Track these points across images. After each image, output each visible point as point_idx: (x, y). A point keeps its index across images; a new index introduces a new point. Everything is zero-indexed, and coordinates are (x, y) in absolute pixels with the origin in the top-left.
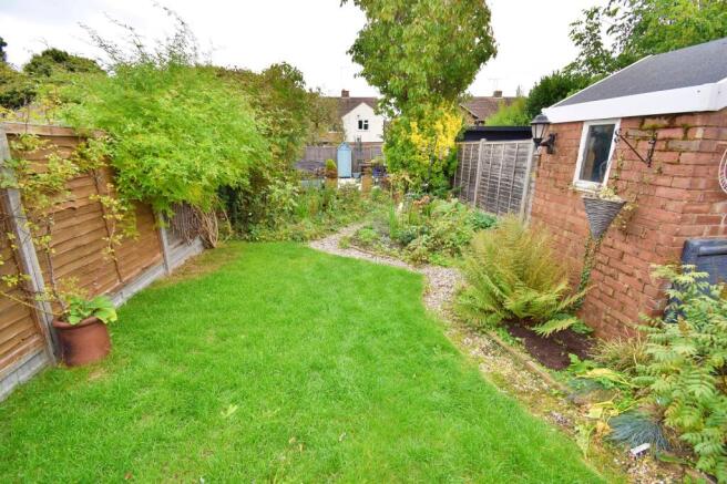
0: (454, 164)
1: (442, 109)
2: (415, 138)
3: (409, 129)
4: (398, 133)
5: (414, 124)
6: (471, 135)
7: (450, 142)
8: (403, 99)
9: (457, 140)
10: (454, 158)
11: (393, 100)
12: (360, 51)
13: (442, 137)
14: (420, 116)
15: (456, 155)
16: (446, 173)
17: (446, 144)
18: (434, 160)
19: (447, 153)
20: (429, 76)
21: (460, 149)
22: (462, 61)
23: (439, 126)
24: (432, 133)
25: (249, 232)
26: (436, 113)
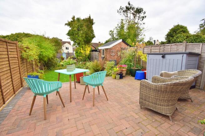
0: (90, 56)
1: (87, 46)
2: (82, 51)
3: (80, 49)
4: (78, 50)
5: (81, 49)
6: (93, 51)
7: (89, 52)
8: (79, 44)
9: (90, 52)
10: (90, 55)
11: (76, 44)
12: (69, 34)
13: (87, 51)
14: (83, 47)
15: (90, 54)
16: (88, 58)
17: (88, 52)
18: (86, 55)
19: (88, 54)
20: (84, 40)
21: (90, 53)
22: (89, 38)
23: (86, 49)
24: (85, 50)
25: (50, 69)
26: (86, 47)
